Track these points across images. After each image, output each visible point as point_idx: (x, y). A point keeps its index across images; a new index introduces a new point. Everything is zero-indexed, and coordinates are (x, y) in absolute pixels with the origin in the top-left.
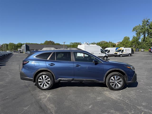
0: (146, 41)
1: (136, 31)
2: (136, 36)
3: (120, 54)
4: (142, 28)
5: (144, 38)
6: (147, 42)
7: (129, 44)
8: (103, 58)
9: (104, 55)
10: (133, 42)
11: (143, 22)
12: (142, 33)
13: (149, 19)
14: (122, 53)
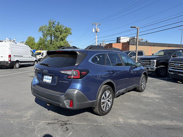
0: (53, 44)
1: (43, 32)
2: (42, 37)
3: (40, 58)
4: (49, 29)
5: (51, 41)
6: (54, 46)
7: (36, 45)
8: (33, 63)
9: (34, 59)
10: (40, 44)
11: (50, 23)
12: (49, 35)
13: (55, 22)
14: (42, 57)
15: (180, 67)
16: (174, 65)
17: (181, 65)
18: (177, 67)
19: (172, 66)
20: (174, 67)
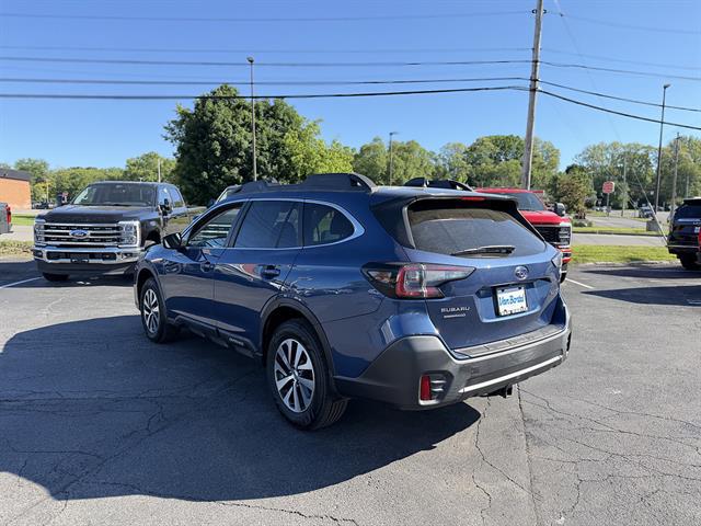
15: (91, 240)
16: (67, 234)
17: (92, 235)
18: (79, 241)
19: (59, 240)
20: (69, 240)
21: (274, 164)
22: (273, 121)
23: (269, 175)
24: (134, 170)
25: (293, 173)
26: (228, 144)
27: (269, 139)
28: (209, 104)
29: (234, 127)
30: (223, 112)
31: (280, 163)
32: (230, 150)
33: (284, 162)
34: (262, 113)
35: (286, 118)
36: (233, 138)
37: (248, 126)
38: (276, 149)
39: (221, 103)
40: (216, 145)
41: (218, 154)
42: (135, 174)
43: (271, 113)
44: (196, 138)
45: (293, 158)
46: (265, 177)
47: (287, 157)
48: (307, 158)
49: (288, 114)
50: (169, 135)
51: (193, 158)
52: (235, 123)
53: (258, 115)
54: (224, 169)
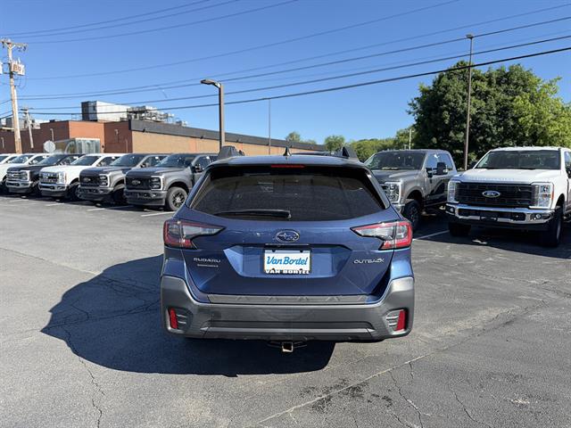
21: (499, 126)
22: (505, 86)
23: (493, 136)
24: (402, 139)
25: (521, 133)
26: (456, 112)
27: (497, 104)
28: (445, 80)
29: (464, 97)
30: (457, 85)
31: (506, 126)
32: (459, 118)
33: (512, 123)
34: (495, 81)
35: (520, 82)
36: (462, 107)
37: (478, 94)
38: (503, 112)
39: (455, 78)
40: (446, 114)
41: (447, 122)
42: (402, 143)
43: (505, 79)
44: (430, 111)
45: (520, 120)
46: (489, 139)
47: (515, 119)
48: (539, 117)
49: (522, 78)
50: (412, 110)
51: (426, 127)
52: (465, 93)
53: (490, 83)
54: (452, 134)
